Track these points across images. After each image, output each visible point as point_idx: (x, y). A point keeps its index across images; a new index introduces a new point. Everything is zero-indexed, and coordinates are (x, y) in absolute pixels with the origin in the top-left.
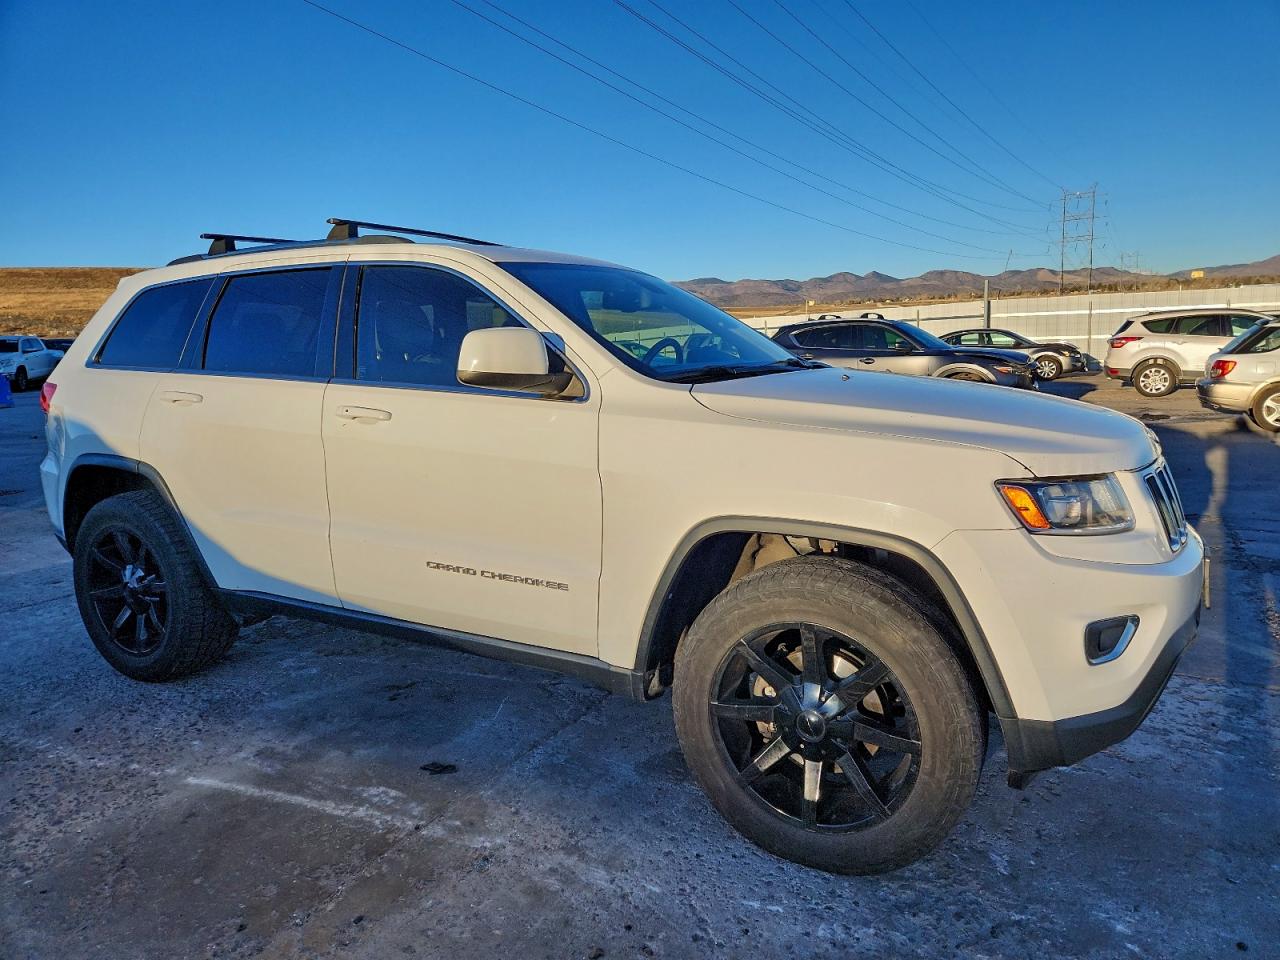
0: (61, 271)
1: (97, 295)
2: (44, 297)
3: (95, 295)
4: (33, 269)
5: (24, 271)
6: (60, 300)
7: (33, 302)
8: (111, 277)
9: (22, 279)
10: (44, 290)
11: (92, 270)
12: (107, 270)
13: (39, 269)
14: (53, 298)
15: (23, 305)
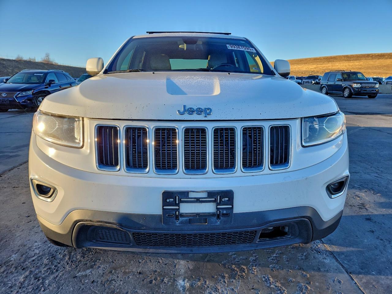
0: (328, 57)
1: (336, 64)
2: (321, 65)
3: (335, 64)
4: (320, 57)
5: (318, 58)
6: (325, 66)
7: (318, 67)
8: (342, 58)
9: (317, 60)
10: (322, 63)
11: (336, 56)
12: (341, 56)
13: (322, 57)
14: (323, 65)
15: (315, 68)
